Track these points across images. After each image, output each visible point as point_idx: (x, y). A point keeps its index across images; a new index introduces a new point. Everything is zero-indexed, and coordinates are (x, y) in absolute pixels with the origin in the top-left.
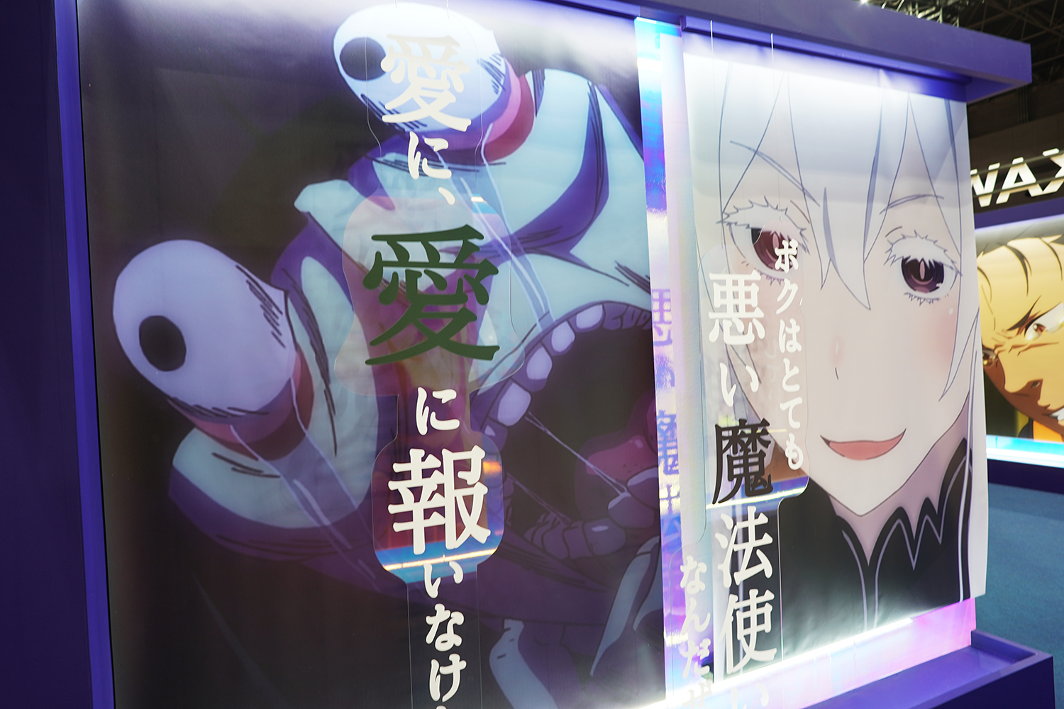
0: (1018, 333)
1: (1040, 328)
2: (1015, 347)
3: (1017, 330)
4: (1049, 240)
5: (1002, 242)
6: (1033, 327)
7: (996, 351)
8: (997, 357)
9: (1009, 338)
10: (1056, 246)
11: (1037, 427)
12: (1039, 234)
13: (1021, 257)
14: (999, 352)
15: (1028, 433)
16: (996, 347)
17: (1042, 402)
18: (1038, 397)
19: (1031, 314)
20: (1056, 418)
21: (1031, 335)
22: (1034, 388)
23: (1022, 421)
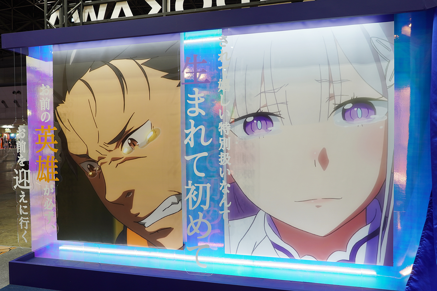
0: (117, 147)
1: (133, 143)
2: (114, 159)
3: (115, 144)
4: (140, 62)
5: (105, 60)
6: (128, 141)
7: (99, 163)
8: (100, 169)
9: (110, 151)
10: (145, 68)
11: (130, 233)
12: (133, 56)
13: (120, 76)
14: (102, 164)
15: (122, 240)
16: (100, 159)
17: (133, 211)
18: (130, 206)
19: (127, 129)
20: (143, 225)
21: (126, 147)
22: (128, 196)
23: (118, 228)
